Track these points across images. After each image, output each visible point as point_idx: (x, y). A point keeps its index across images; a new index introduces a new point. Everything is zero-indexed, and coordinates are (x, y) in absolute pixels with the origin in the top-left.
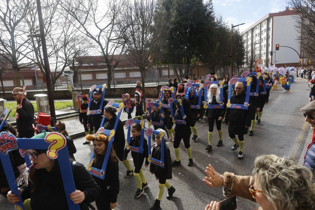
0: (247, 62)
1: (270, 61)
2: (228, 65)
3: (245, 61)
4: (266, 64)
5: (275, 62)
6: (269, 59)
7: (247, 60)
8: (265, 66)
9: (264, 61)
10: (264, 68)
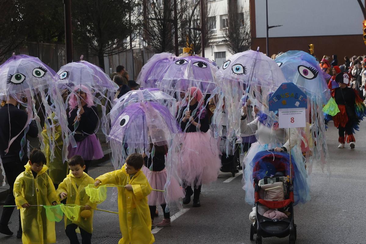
0: (145, 24)
1: (248, 22)
2: (56, 39)
3: (134, 17)
4: (230, 36)
5: (268, 28)
6: (242, 14)
7: (145, 13)
8: (228, 46)
9: (223, 21)
10: (224, 53)
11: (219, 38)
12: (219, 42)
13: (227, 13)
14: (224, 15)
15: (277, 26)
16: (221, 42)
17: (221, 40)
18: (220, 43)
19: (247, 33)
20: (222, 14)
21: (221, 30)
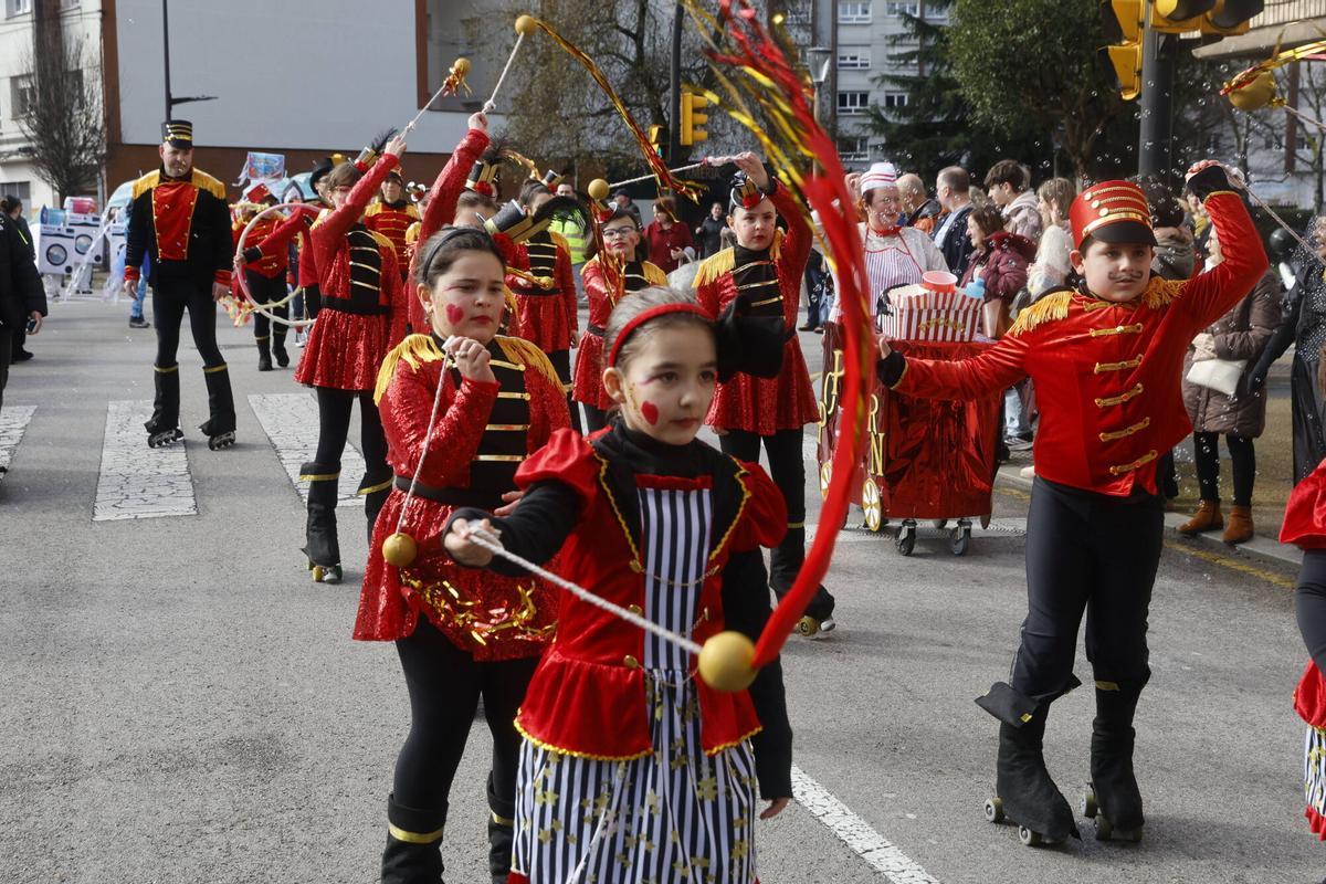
11: (8, 142)
12: (11, 153)
13: (32, 71)
14: (22, 77)
15: (198, 99)
16: (16, 153)
17: (14, 147)
18: (14, 158)
19: (94, 130)
20: (17, 73)
21: (15, 118)
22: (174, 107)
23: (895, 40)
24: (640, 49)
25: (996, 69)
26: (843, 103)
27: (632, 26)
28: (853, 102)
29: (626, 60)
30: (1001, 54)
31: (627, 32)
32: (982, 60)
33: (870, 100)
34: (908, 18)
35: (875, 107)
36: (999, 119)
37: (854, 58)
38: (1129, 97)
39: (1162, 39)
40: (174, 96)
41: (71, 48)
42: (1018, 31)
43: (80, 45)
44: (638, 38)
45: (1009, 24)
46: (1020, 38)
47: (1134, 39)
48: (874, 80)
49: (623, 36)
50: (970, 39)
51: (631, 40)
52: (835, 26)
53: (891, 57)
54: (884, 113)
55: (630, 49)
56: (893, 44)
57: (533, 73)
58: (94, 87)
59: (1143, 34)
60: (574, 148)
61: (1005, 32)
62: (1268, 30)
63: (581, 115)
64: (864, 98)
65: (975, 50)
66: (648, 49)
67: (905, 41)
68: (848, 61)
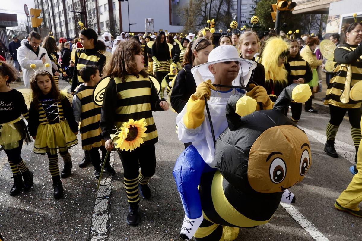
13: (109, 20)
15: (133, 24)
19: (118, 30)
20: (106, 20)
21: (106, 28)
22: (130, 25)
23: (251, 12)
24: (205, 14)
25: (264, 16)
26: (242, 23)
27: (204, 10)
28: (243, 23)
29: (203, 16)
30: (264, 14)
31: (203, 11)
32: (261, 15)
33: (246, 22)
34: (253, 8)
35: (247, 23)
36: (264, 25)
37: (244, 15)
38: (274, 21)
39: (279, 11)
40: (130, 23)
41: (114, 16)
42: (268, 10)
43: (116, 15)
44: (205, 12)
45: (266, 9)
46: (268, 11)
47: (275, 11)
48: (247, 19)
49: (203, 12)
50: (259, 11)
51: (204, 13)
52: (241, 9)
53: (250, 15)
54: (248, 25)
55: (203, 14)
56: (250, 12)
57: (188, 18)
58: (118, 23)
59: (277, 10)
60: (194, 31)
61: (266, 10)
62: (305, 9)
63: (195, 26)
64: (245, 22)
65: (260, 13)
66: (207, 14)
67: (252, 12)
68: (243, 15)
